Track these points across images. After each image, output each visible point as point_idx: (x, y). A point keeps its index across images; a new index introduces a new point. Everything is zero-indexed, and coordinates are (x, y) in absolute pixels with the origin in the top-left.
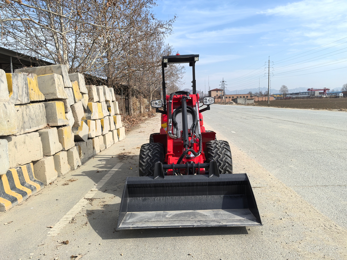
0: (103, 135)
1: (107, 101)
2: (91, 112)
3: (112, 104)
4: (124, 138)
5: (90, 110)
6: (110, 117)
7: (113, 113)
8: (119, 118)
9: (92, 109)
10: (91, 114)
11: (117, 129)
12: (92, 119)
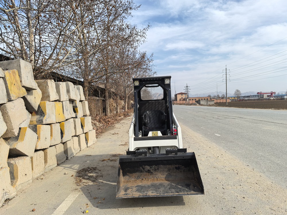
0: (63, 143)
1: (72, 101)
2: (44, 114)
3: (79, 105)
4: (94, 143)
5: (43, 112)
6: (76, 119)
7: (80, 114)
8: (88, 120)
9: (46, 110)
10: (44, 116)
11: (85, 133)
12: (44, 123)
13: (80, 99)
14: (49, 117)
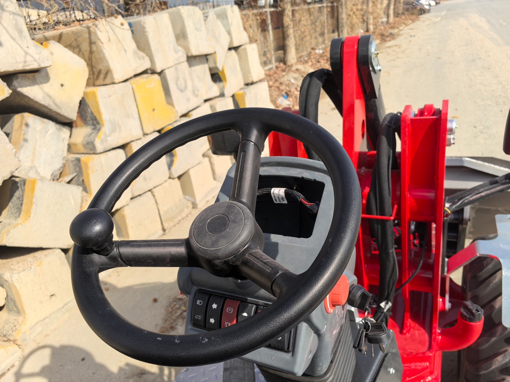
0: (179, 177)
2: (98, 123)
5: (95, 117)
6: (218, 104)
7: (233, 83)
8: (258, 95)
9: (100, 114)
12: (98, 148)
13: (231, 42)
14: (114, 130)
